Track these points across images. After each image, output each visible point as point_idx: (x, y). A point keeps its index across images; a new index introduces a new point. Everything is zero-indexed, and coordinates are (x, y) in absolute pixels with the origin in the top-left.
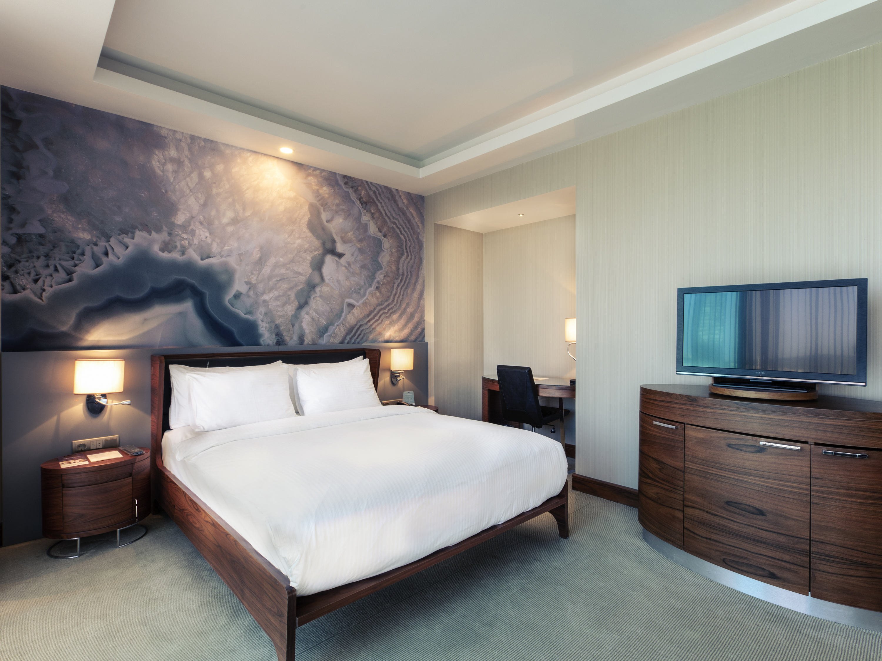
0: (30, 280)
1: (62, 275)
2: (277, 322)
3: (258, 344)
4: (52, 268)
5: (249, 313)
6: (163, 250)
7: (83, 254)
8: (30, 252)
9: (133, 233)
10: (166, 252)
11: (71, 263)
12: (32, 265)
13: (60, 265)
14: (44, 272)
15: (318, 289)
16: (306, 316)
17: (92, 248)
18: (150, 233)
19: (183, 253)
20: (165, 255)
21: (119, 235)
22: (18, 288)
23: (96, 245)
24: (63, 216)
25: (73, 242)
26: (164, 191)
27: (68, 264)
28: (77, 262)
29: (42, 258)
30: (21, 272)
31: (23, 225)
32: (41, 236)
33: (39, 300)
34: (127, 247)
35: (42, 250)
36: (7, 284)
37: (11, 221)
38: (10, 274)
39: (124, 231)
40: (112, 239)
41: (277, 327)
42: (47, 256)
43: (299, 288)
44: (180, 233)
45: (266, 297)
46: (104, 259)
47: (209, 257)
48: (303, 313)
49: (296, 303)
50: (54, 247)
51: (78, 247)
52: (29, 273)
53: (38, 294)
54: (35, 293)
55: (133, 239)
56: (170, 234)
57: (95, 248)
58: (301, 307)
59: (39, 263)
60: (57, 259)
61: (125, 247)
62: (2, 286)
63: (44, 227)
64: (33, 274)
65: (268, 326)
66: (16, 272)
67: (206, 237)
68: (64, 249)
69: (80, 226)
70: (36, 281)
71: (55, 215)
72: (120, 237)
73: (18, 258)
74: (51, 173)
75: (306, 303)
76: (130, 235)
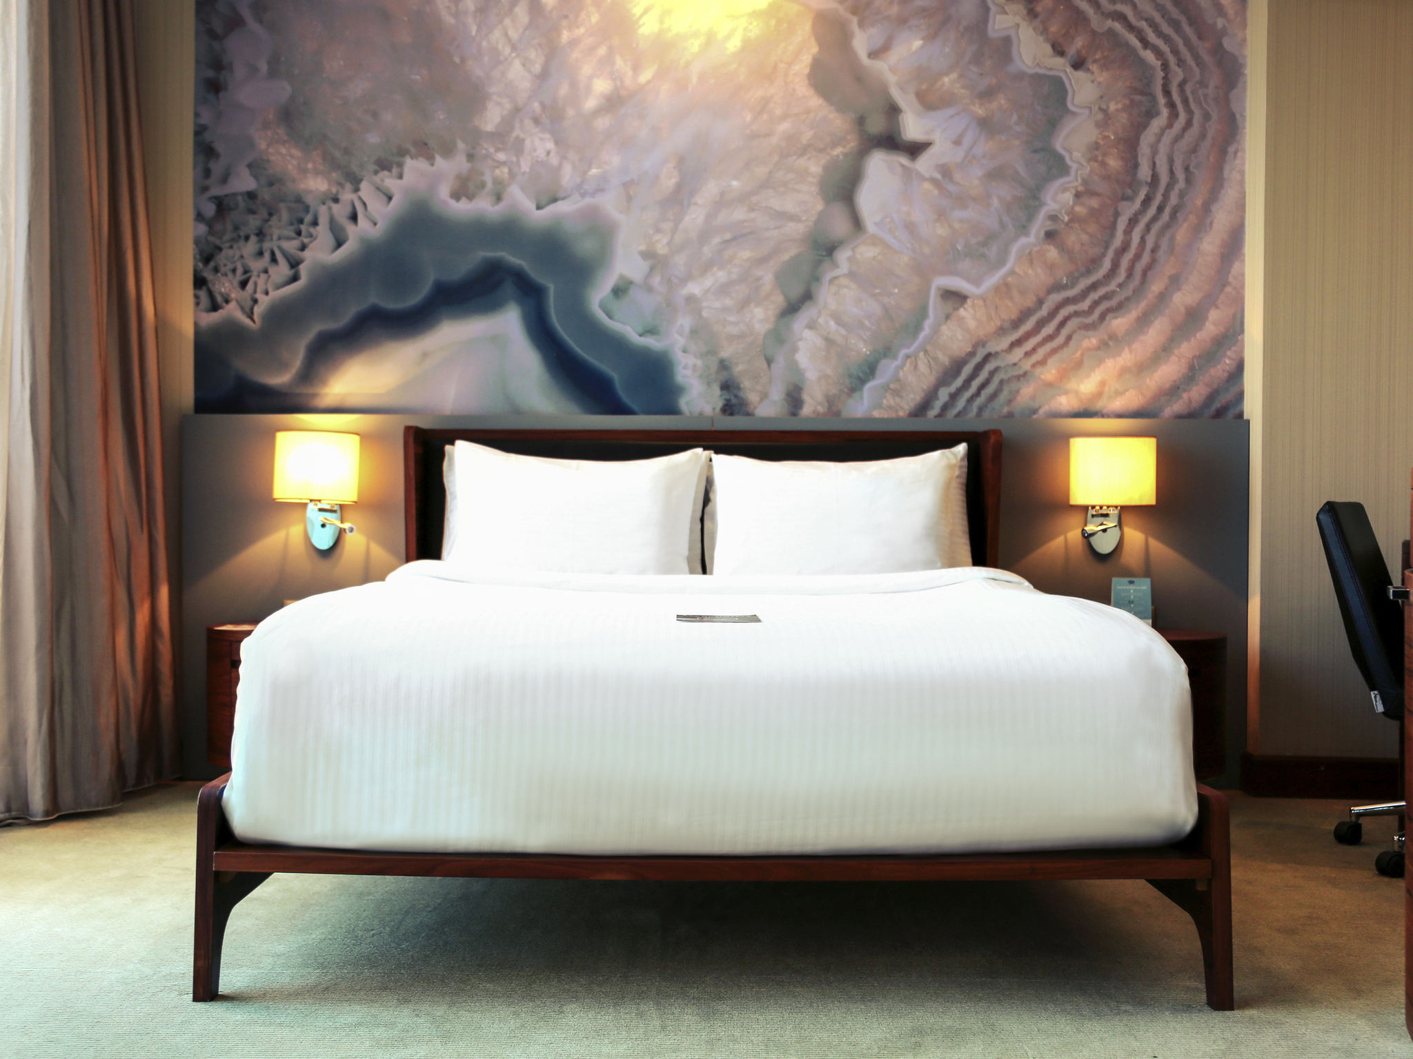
0: (236, 282)
1: (283, 270)
2: (725, 353)
3: (673, 410)
4: (267, 255)
5: (651, 331)
6: (456, 196)
7: (315, 223)
8: (236, 228)
9: (400, 165)
10: (464, 199)
11: (296, 243)
12: (238, 254)
13: (280, 248)
14: (256, 265)
15: (843, 256)
16: (807, 334)
17: (330, 208)
18: (430, 159)
19: (499, 198)
20: (462, 209)
21: (376, 173)
22: (219, 299)
23: (336, 200)
24: (284, 151)
25: (299, 200)
26: (457, 60)
27: (291, 246)
28: (306, 240)
29: (253, 239)
30: (223, 269)
31: (224, 180)
32: (251, 195)
33: (247, 321)
34: (390, 198)
35: (254, 222)
36: (203, 294)
37: (207, 173)
38: (208, 274)
39: (384, 165)
40: (364, 186)
41: (724, 365)
42: (260, 234)
43: (786, 257)
44: (492, 150)
45: (694, 288)
46: (351, 229)
47: (555, 200)
48: (799, 323)
49: (779, 300)
50: (271, 215)
51: (307, 209)
52: (234, 271)
53: (247, 309)
54: (242, 309)
55: (400, 177)
56: (470, 157)
57: (336, 208)
58: (792, 309)
59: (250, 247)
60: (275, 237)
61: (385, 199)
62: (196, 297)
63: (256, 177)
64: (240, 271)
65: (699, 363)
66: (216, 270)
67: (548, 153)
68: (285, 215)
69: (310, 166)
70: (243, 284)
71: (271, 150)
72: (377, 179)
73: (218, 242)
74: (264, 67)
75: (808, 297)
76: (395, 170)
